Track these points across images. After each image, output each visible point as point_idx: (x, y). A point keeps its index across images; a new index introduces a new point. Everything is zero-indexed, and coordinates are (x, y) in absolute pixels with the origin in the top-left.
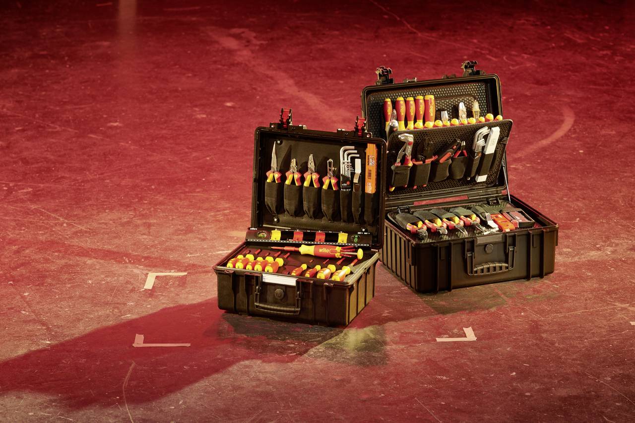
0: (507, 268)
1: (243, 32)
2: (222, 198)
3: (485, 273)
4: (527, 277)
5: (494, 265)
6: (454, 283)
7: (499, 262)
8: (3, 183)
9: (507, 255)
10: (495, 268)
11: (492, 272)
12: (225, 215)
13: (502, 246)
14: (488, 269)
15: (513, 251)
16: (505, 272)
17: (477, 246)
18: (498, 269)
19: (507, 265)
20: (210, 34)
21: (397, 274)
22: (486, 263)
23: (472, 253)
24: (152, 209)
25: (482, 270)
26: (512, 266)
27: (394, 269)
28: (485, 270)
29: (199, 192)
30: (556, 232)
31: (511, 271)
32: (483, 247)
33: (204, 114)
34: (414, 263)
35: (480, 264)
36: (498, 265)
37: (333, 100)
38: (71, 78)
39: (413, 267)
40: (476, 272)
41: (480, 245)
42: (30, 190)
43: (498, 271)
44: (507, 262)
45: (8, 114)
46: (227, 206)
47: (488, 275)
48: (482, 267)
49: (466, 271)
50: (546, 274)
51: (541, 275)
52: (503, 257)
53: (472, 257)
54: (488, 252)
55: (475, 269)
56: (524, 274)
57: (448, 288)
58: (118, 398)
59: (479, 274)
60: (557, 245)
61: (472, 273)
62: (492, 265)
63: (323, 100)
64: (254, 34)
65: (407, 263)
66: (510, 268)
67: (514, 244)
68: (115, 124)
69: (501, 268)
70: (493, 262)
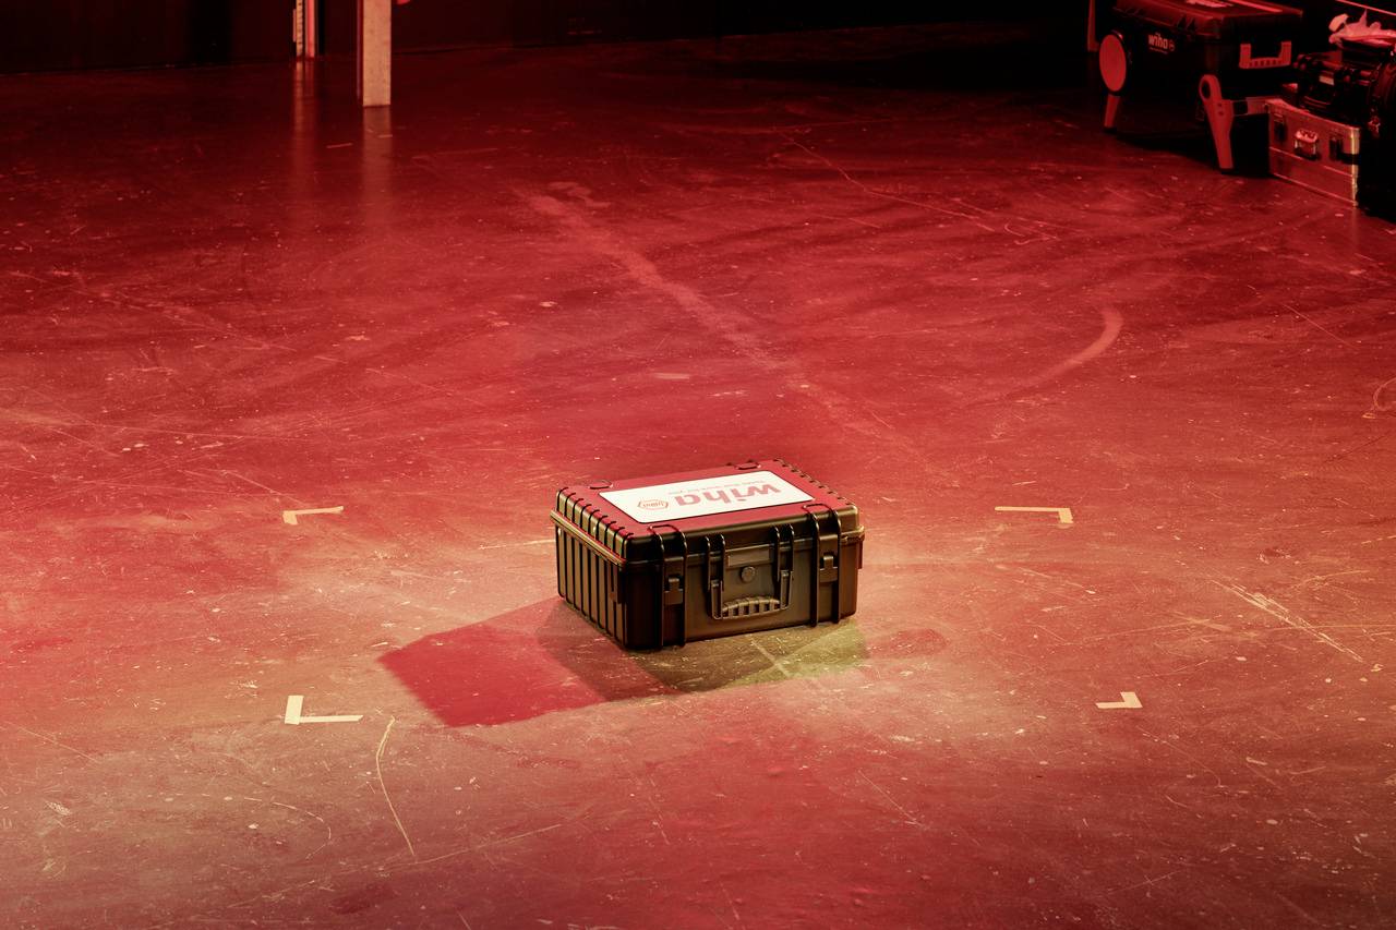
0: (778, 606)
1: (570, 188)
2: (535, 455)
3: (742, 615)
4: (811, 622)
5: (757, 602)
6: (688, 632)
7: (765, 596)
8: (176, 435)
9: (777, 585)
10: (757, 606)
11: (752, 613)
12: (540, 482)
13: (769, 569)
14: (747, 609)
15: (788, 578)
16: (775, 614)
17: (728, 570)
18: (762, 608)
19: (777, 602)
20: (516, 191)
21: (592, 619)
22: (743, 597)
23: (719, 582)
24: (421, 474)
25: (736, 611)
26: (787, 604)
27: (586, 609)
28: (741, 611)
29: (497, 446)
30: (858, 545)
31: (783, 613)
32: (736, 572)
33: (505, 320)
34: (622, 599)
35: (732, 600)
36: (762, 601)
37: (720, 296)
38: (284, 265)
39: (619, 606)
40: (726, 614)
41: (732, 569)
42: (221, 444)
43: (763, 612)
44: (777, 596)
45: (183, 324)
46: (544, 468)
47: (748, 619)
48: (736, 606)
49: (709, 614)
50: (843, 617)
51: (834, 617)
52: (770, 588)
53: (718, 589)
54: (745, 579)
55: (725, 609)
56: (806, 616)
57: (679, 639)
58: (369, 773)
59: (732, 616)
60: (861, 567)
61: (719, 614)
62: (752, 602)
63: (705, 297)
64: (588, 192)
65: (609, 599)
66: (783, 607)
67: (789, 566)
68: (359, 338)
69: (767, 606)
70: (754, 596)
